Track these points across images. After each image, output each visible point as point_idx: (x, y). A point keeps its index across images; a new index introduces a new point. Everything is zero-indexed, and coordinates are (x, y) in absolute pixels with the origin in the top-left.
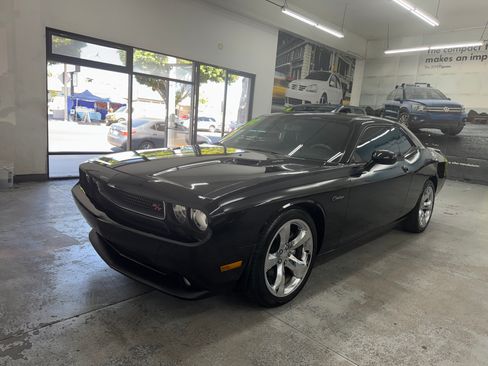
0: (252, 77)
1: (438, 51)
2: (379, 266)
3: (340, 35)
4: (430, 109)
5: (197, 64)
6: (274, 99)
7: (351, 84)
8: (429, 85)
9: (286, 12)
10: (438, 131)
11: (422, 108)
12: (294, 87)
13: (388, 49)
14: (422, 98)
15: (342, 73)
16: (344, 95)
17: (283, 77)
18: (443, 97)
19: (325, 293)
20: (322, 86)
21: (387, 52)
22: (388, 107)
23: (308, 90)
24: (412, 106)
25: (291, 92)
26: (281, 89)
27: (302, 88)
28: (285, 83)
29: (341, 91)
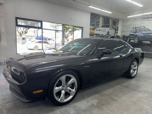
0: (82, 28)
1: (147, 15)
2: (110, 91)
3: (110, 13)
4: (145, 35)
5: (63, 25)
6: (90, 34)
7: (118, 28)
8: (144, 27)
9: (90, 7)
10: (149, 42)
11: (142, 35)
12: (97, 30)
13: (129, 16)
14: (142, 31)
15: (114, 25)
16: (115, 32)
17: (93, 27)
18: (150, 30)
19: (83, 101)
20: (107, 29)
21: (128, 17)
22: (131, 35)
23: (102, 31)
24: (139, 34)
25: (96, 32)
26: (92, 31)
27: (100, 30)
28: (94, 29)
29: (114, 31)
